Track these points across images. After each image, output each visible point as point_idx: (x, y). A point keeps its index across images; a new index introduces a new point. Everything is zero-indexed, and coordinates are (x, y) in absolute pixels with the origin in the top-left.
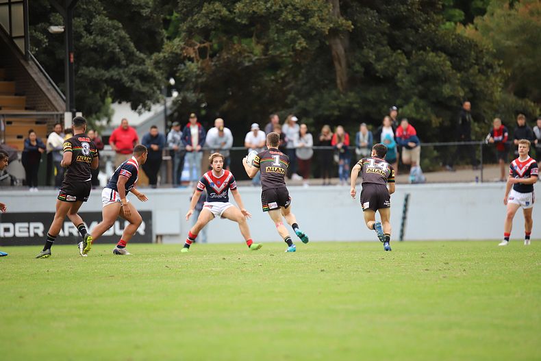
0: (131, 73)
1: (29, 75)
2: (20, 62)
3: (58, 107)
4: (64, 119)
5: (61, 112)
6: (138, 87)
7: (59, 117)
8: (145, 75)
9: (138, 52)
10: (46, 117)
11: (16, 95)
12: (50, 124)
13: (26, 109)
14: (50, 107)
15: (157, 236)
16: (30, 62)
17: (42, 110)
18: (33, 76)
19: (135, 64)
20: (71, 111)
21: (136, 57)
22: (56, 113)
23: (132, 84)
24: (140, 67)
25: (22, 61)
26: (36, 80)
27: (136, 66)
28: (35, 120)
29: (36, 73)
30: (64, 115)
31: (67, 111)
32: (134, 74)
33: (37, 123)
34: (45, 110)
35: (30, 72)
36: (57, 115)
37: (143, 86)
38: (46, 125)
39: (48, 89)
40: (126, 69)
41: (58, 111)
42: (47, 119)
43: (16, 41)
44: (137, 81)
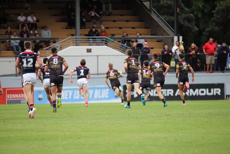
0: (183, 18)
1: (153, 19)
2: (147, 13)
3: (170, 34)
4: (174, 39)
5: (171, 36)
6: (187, 24)
7: (172, 38)
8: (189, 19)
9: (186, 8)
10: (162, 39)
11: (146, 28)
12: (165, 42)
13: (152, 35)
14: (165, 34)
15: (227, 96)
16: (152, 13)
17: (160, 35)
18: (155, 19)
19: (184, 14)
20: (177, 36)
21: (185, 10)
22: (168, 36)
23: (184, 23)
24: (187, 15)
25: (149, 12)
26: (157, 21)
27: (185, 15)
28: (156, 40)
29: (156, 18)
30: (174, 37)
31: (175, 35)
32: (185, 18)
33: (158, 41)
34: (162, 35)
35: (153, 17)
36: (171, 38)
37: (189, 24)
38: (162, 43)
39: (163, 25)
40: (181, 16)
41: (169, 35)
42: (163, 40)
43: (144, 3)
44: (186, 22)
